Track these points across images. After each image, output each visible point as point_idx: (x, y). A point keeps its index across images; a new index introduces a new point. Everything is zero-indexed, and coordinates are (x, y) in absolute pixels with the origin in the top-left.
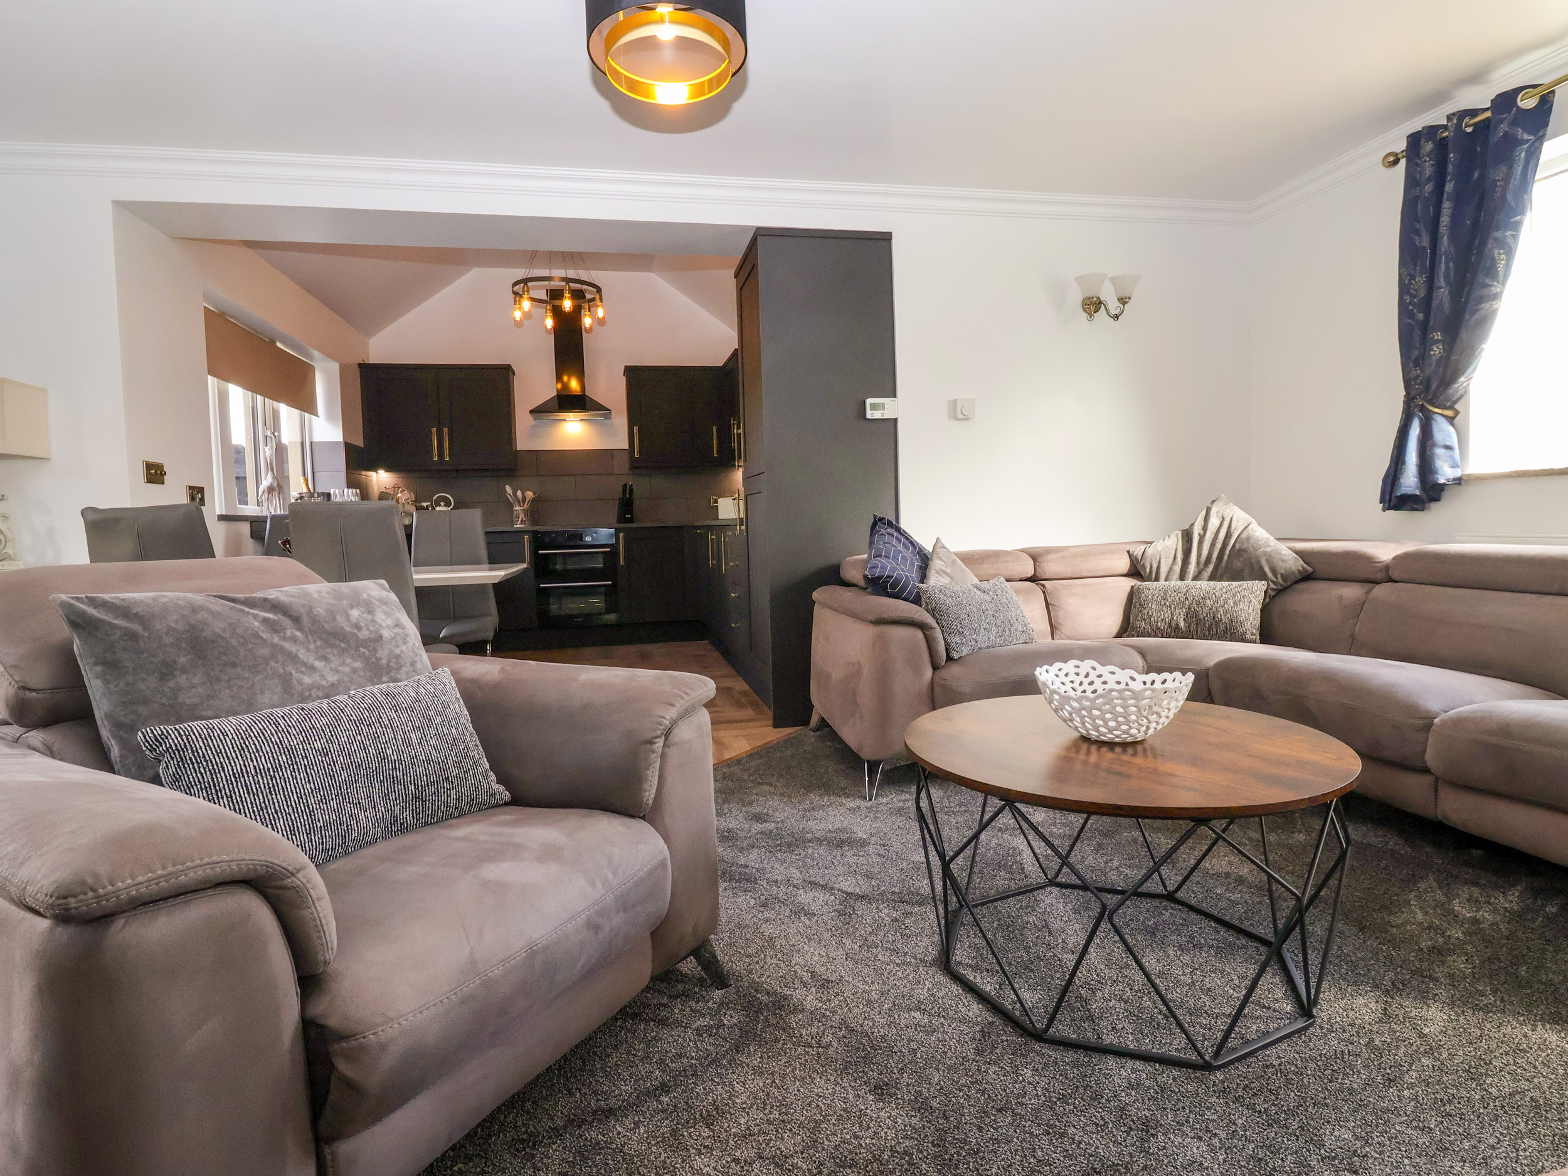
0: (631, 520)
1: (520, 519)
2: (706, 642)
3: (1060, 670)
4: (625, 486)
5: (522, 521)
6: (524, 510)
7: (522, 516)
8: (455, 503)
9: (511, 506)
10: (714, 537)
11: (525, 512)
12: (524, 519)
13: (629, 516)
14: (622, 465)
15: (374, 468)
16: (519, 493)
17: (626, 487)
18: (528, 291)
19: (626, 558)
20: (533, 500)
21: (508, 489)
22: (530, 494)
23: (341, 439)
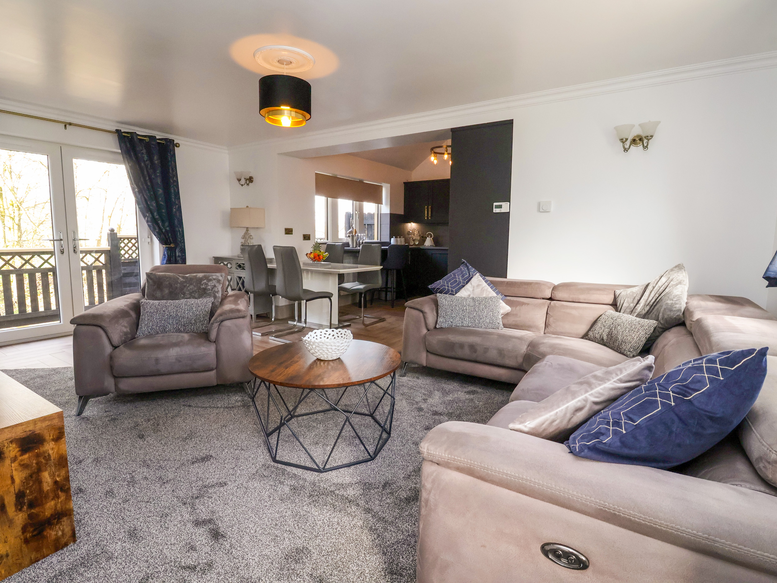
3: (340, 332)
8: (434, 236)
15: (410, 222)
23: (389, 212)
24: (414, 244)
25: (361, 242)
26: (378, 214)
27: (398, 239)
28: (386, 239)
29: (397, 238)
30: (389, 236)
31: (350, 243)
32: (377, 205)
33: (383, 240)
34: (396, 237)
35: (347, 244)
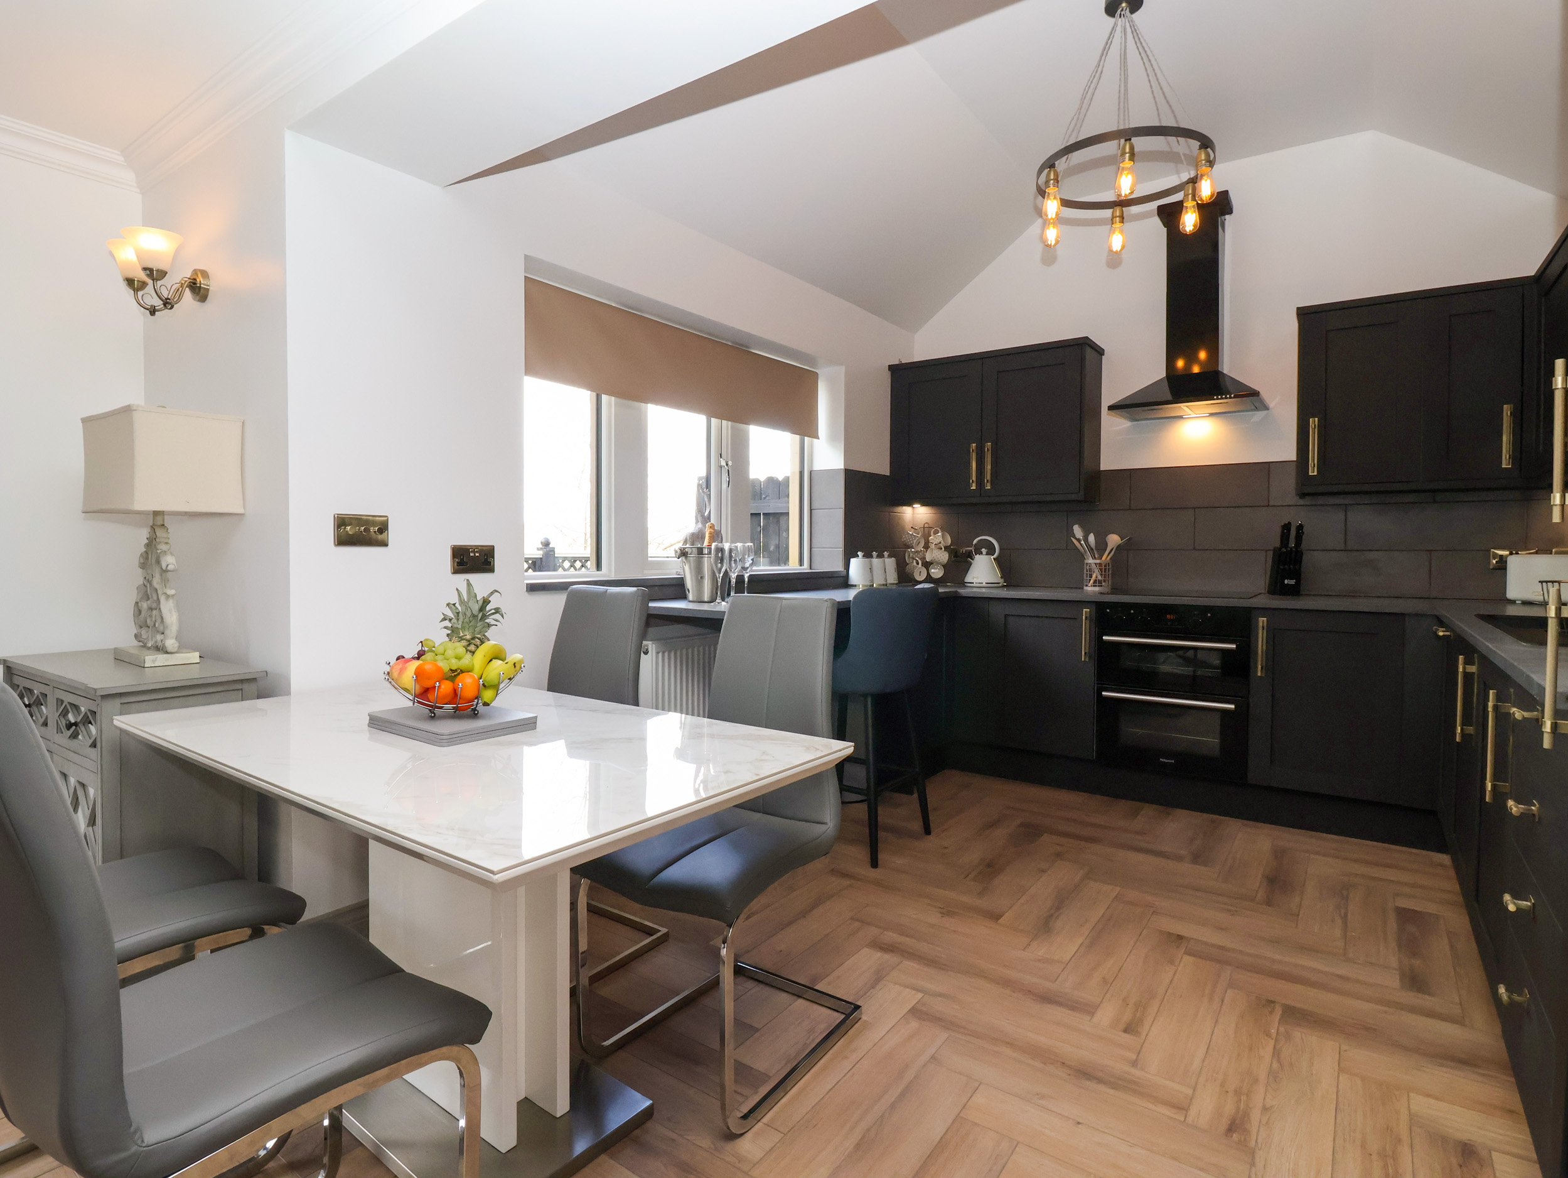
0: (1295, 591)
1: (1094, 576)
2: (1445, 859)
4: (1287, 527)
5: (1095, 582)
6: (1100, 564)
7: (1096, 575)
8: (1001, 549)
9: (1082, 557)
10: (1472, 669)
11: (1102, 568)
12: (1100, 578)
13: (1293, 582)
14: (1286, 488)
15: (909, 503)
16: (1092, 538)
17: (1289, 530)
18: (1057, 181)
19: (1269, 668)
20: (1119, 547)
21: (1078, 531)
22: (1114, 540)
23: (843, 468)
24: (929, 579)
25: (733, 576)
26: (801, 474)
27: (876, 561)
28: (830, 562)
29: (871, 557)
30: (841, 550)
31: (689, 583)
32: (797, 437)
33: (822, 567)
34: (868, 555)
35: (677, 589)
